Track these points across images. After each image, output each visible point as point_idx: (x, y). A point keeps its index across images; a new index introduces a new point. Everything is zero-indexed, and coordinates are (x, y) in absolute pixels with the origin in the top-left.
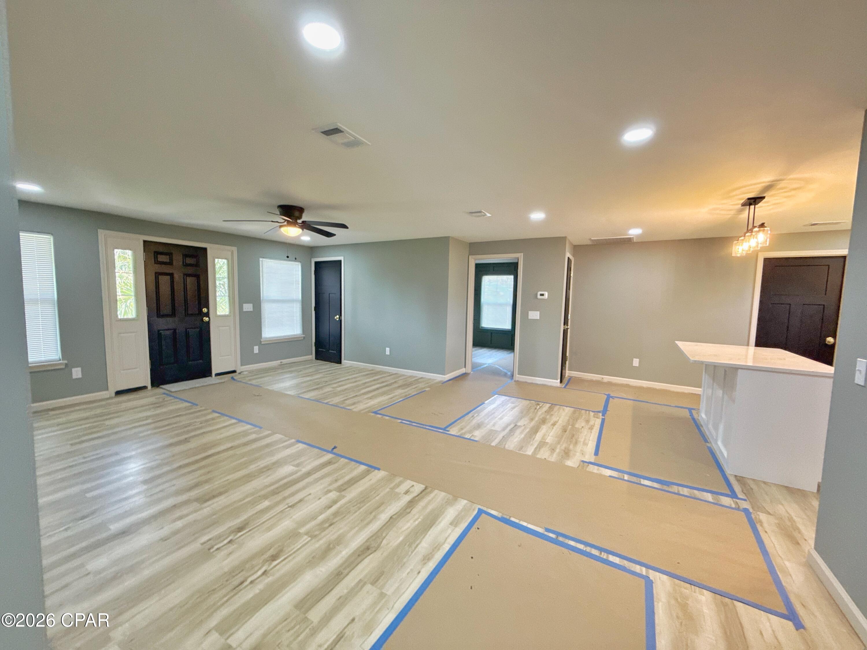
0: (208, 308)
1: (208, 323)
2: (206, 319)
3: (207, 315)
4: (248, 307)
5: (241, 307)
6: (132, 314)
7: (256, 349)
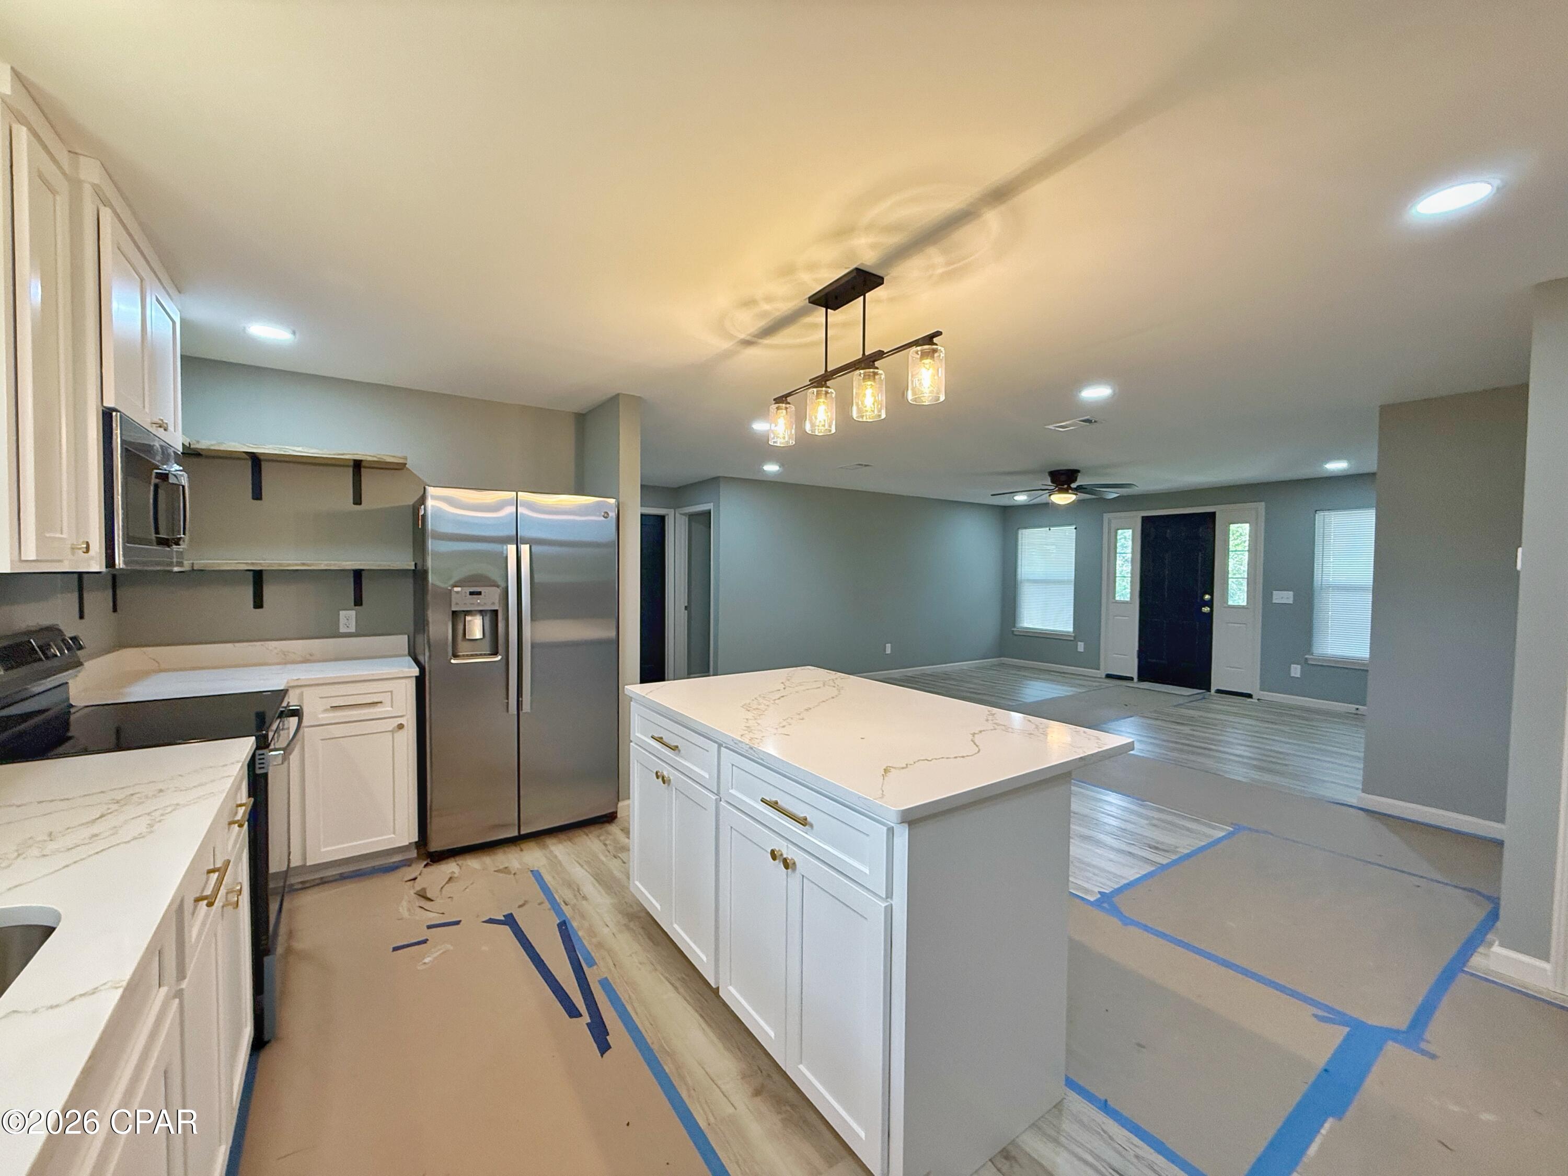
0: (1212, 594)
1: (1210, 615)
2: (1206, 609)
3: (1210, 604)
4: (1283, 597)
5: (1267, 597)
6: (1127, 598)
7: (1296, 671)
